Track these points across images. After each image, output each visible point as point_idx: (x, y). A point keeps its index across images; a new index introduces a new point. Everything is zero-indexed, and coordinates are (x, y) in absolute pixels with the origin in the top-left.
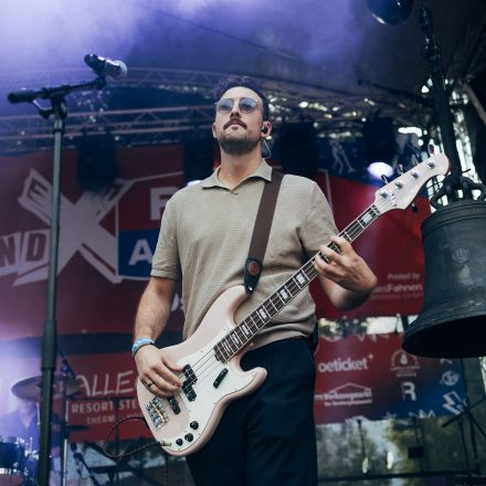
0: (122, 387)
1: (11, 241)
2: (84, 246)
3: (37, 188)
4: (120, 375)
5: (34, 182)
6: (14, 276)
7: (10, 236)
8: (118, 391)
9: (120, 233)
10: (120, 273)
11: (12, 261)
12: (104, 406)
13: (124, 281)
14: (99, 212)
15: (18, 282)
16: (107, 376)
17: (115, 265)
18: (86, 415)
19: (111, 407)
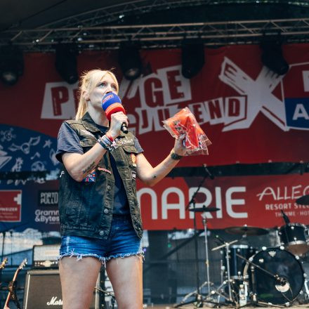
0: (295, 195)
1: (217, 102)
2: (264, 107)
3: (230, 69)
4: (294, 188)
5: (227, 66)
6: (222, 125)
7: (216, 99)
8: (293, 197)
9: (285, 99)
10: (288, 125)
11: (219, 116)
12: (285, 206)
13: (291, 130)
14: (271, 86)
15: (225, 129)
16: (286, 188)
17: (284, 120)
18: (274, 211)
19: (290, 207)
